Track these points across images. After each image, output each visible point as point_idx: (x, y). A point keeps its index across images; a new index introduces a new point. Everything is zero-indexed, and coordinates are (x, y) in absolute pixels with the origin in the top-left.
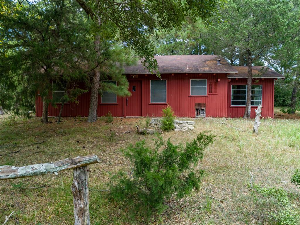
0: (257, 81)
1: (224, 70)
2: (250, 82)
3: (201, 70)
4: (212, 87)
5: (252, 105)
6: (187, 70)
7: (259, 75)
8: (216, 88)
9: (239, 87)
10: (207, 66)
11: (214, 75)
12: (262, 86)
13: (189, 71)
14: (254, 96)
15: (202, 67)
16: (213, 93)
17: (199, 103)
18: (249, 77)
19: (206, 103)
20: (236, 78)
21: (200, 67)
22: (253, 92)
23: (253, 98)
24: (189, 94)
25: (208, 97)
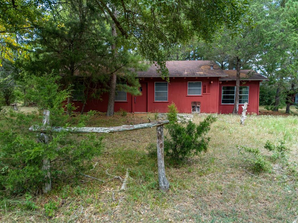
0: (244, 83)
1: (217, 74)
2: (238, 84)
3: (197, 74)
4: (206, 89)
5: (239, 103)
6: (186, 74)
7: (247, 77)
8: (209, 89)
9: (228, 88)
10: (202, 70)
11: (208, 78)
12: (248, 87)
13: (187, 75)
14: (242, 96)
15: (198, 72)
16: (207, 93)
17: (195, 101)
18: (238, 80)
19: (201, 102)
20: (226, 81)
21: (196, 71)
22: (240, 93)
23: (240, 97)
24: (186, 94)
25: (202, 96)
